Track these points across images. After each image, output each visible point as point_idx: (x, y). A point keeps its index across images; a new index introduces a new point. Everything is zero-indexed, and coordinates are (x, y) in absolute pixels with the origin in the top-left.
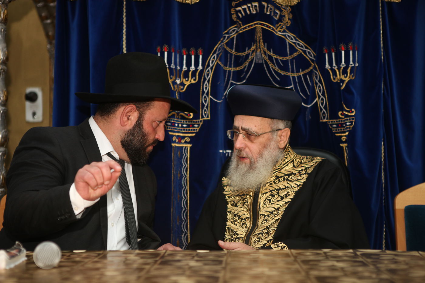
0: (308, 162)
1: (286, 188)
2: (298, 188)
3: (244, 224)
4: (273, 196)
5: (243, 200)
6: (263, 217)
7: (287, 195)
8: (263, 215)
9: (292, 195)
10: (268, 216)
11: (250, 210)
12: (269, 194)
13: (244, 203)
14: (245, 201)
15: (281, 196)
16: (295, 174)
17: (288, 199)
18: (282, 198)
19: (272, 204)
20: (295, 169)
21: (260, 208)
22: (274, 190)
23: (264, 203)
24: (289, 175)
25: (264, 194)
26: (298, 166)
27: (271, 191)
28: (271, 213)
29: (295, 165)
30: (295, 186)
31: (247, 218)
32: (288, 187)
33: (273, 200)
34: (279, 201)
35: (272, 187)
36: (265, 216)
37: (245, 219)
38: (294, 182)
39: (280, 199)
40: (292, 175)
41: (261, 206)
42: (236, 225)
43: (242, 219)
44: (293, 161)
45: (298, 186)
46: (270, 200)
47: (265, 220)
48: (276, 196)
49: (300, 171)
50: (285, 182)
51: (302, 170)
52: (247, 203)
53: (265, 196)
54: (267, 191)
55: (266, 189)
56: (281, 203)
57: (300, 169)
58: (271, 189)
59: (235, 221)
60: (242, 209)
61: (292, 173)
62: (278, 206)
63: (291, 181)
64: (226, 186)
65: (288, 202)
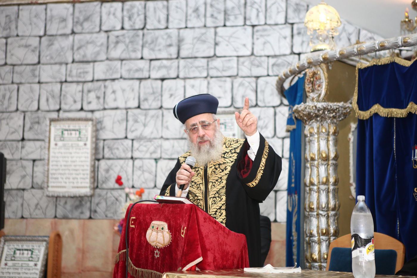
0: (235, 143)
1: (224, 163)
2: (232, 163)
3: (199, 187)
4: (216, 169)
5: (197, 172)
6: (211, 183)
7: (226, 169)
8: (211, 182)
9: (229, 168)
10: (215, 183)
11: (202, 179)
12: (213, 167)
13: (198, 174)
14: (198, 173)
15: (221, 169)
16: (228, 153)
17: (227, 172)
18: (223, 171)
19: (216, 174)
20: (227, 149)
21: (209, 177)
22: (216, 165)
23: (211, 174)
24: (224, 154)
25: (210, 168)
26: (229, 146)
27: (214, 165)
28: (217, 180)
29: (227, 146)
30: (230, 162)
31: (200, 184)
32: (225, 163)
33: (217, 171)
34: (221, 172)
35: (215, 162)
36: (213, 182)
37: (199, 184)
38: (228, 159)
39: (221, 171)
40: (227, 154)
41: (210, 176)
42: (194, 188)
43: (197, 185)
44: (225, 143)
45: (232, 162)
46: (215, 172)
47: (213, 185)
48: (219, 169)
49: (230, 150)
50: (223, 159)
51: (232, 150)
52: (200, 174)
53: (211, 169)
54: (212, 165)
55: (211, 164)
56: (223, 174)
57: (231, 149)
58: (215, 164)
59: (192, 186)
60: (197, 178)
61: (226, 152)
62: (221, 176)
63: (226, 158)
64: (182, 163)
65: (228, 174)
